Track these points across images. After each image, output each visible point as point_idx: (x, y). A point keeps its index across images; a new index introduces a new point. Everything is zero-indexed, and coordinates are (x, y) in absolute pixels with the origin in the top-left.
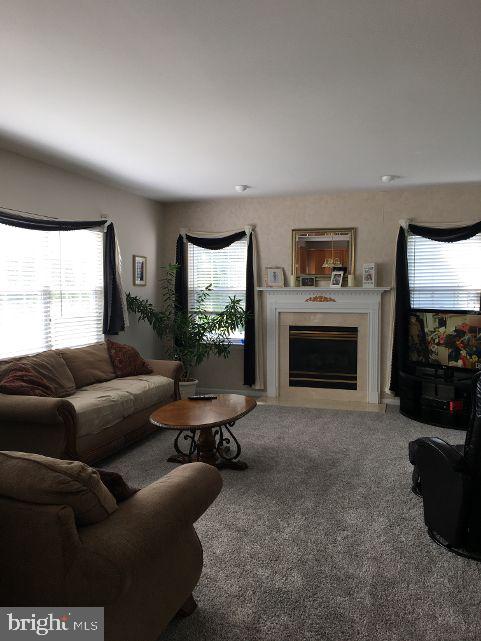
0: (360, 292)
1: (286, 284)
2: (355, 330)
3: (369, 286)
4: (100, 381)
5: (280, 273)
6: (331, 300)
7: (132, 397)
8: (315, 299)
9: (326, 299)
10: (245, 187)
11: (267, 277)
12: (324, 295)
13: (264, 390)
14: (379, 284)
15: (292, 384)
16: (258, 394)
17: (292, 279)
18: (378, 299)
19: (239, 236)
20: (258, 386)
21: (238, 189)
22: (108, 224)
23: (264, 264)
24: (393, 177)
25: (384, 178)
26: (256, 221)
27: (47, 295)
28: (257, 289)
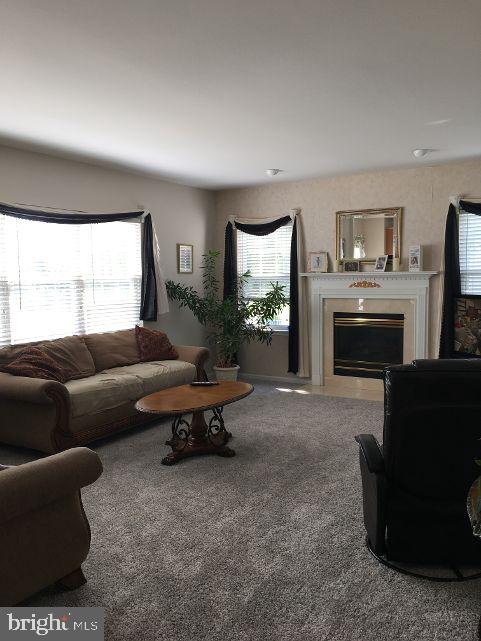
0: (406, 277)
1: (330, 270)
2: (401, 317)
3: (415, 270)
4: (121, 365)
5: (324, 258)
6: (375, 285)
7: (140, 381)
8: (359, 285)
9: (370, 285)
10: (276, 171)
11: (312, 263)
12: (368, 281)
13: (310, 378)
14: (426, 267)
15: (337, 372)
16: (302, 381)
17: (335, 264)
18: (426, 284)
19: (284, 221)
20: (302, 373)
21: (269, 172)
22: (145, 215)
23: (309, 249)
24: (425, 152)
25: (416, 153)
26: (300, 205)
27: (80, 284)
28: (301, 274)
